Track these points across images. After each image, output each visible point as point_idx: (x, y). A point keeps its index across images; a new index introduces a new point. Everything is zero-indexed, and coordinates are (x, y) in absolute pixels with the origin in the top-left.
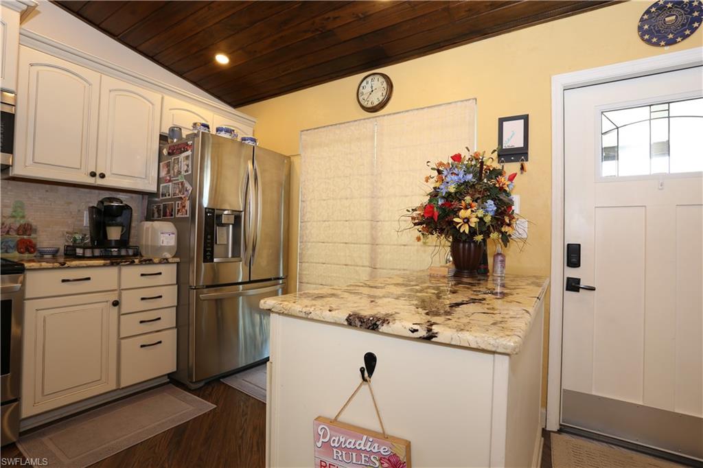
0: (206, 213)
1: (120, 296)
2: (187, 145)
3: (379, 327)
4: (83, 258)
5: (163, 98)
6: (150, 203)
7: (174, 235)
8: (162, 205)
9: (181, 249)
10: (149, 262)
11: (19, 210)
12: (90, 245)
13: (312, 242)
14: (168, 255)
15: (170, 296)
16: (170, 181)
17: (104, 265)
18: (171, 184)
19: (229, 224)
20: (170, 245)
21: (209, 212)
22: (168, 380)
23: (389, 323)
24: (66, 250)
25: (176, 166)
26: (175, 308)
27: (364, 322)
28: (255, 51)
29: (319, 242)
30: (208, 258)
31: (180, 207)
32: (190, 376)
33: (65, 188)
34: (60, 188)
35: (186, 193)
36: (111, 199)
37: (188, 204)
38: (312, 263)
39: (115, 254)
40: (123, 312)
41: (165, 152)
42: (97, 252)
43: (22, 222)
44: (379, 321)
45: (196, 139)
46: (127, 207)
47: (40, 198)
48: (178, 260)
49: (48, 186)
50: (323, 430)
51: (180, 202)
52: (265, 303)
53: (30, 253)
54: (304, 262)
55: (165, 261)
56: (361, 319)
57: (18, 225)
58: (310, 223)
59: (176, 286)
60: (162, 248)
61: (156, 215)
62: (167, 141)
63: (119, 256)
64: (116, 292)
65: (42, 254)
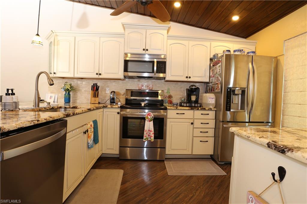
0: (227, 89)
1: (194, 121)
2: (219, 61)
3: (286, 152)
4: (183, 106)
5: (211, 44)
6: (207, 86)
7: (214, 99)
8: (211, 87)
9: (217, 105)
10: (204, 109)
11: (169, 91)
12: (186, 102)
13: (291, 104)
14: (211, 107)
15: (212, 124)
16: (213, 77)
17: (189, 109)
18: (213, 78)
19: (239, 94)
20: (212, 103)
21: (229, 89)
22: (210, 157)
23: (293, 151)
24: (180, 104)
25: (216, 70)
26: (214, 129)
27: (277, 147)
28: (252, 7)
29: (297, 104)
30: (228, 109)
31: (217, 87)
32: (218, 158)
33: (180, 83)
34: (179, 83)
35: (219, 81)
36: (192, 86)
37: (220, 86)
38: (291, 116)
39: (193, 106)
40: (194, 127)
41: (212, 65)
42: (188, 105)
43: (169, 94)
44: (286, 149)
45: (223, 58)
46: (198, 88)
47: (173, 87)
48: (215, 109)
49: (175, 83)
50: (251, 199)
51: (217, 85)
52: (231, 129)
53: (171, 104)
54: (285, 115)
55: (210, 109)
56: (275, 146)
57: (168, 95)
58: (290, 93)
59: (215, 120)
60: (209, 104)
61: (209, 91)
62: (212, 60)
63: (195, 107)
64: (192, 119)
65: (174, 105)
